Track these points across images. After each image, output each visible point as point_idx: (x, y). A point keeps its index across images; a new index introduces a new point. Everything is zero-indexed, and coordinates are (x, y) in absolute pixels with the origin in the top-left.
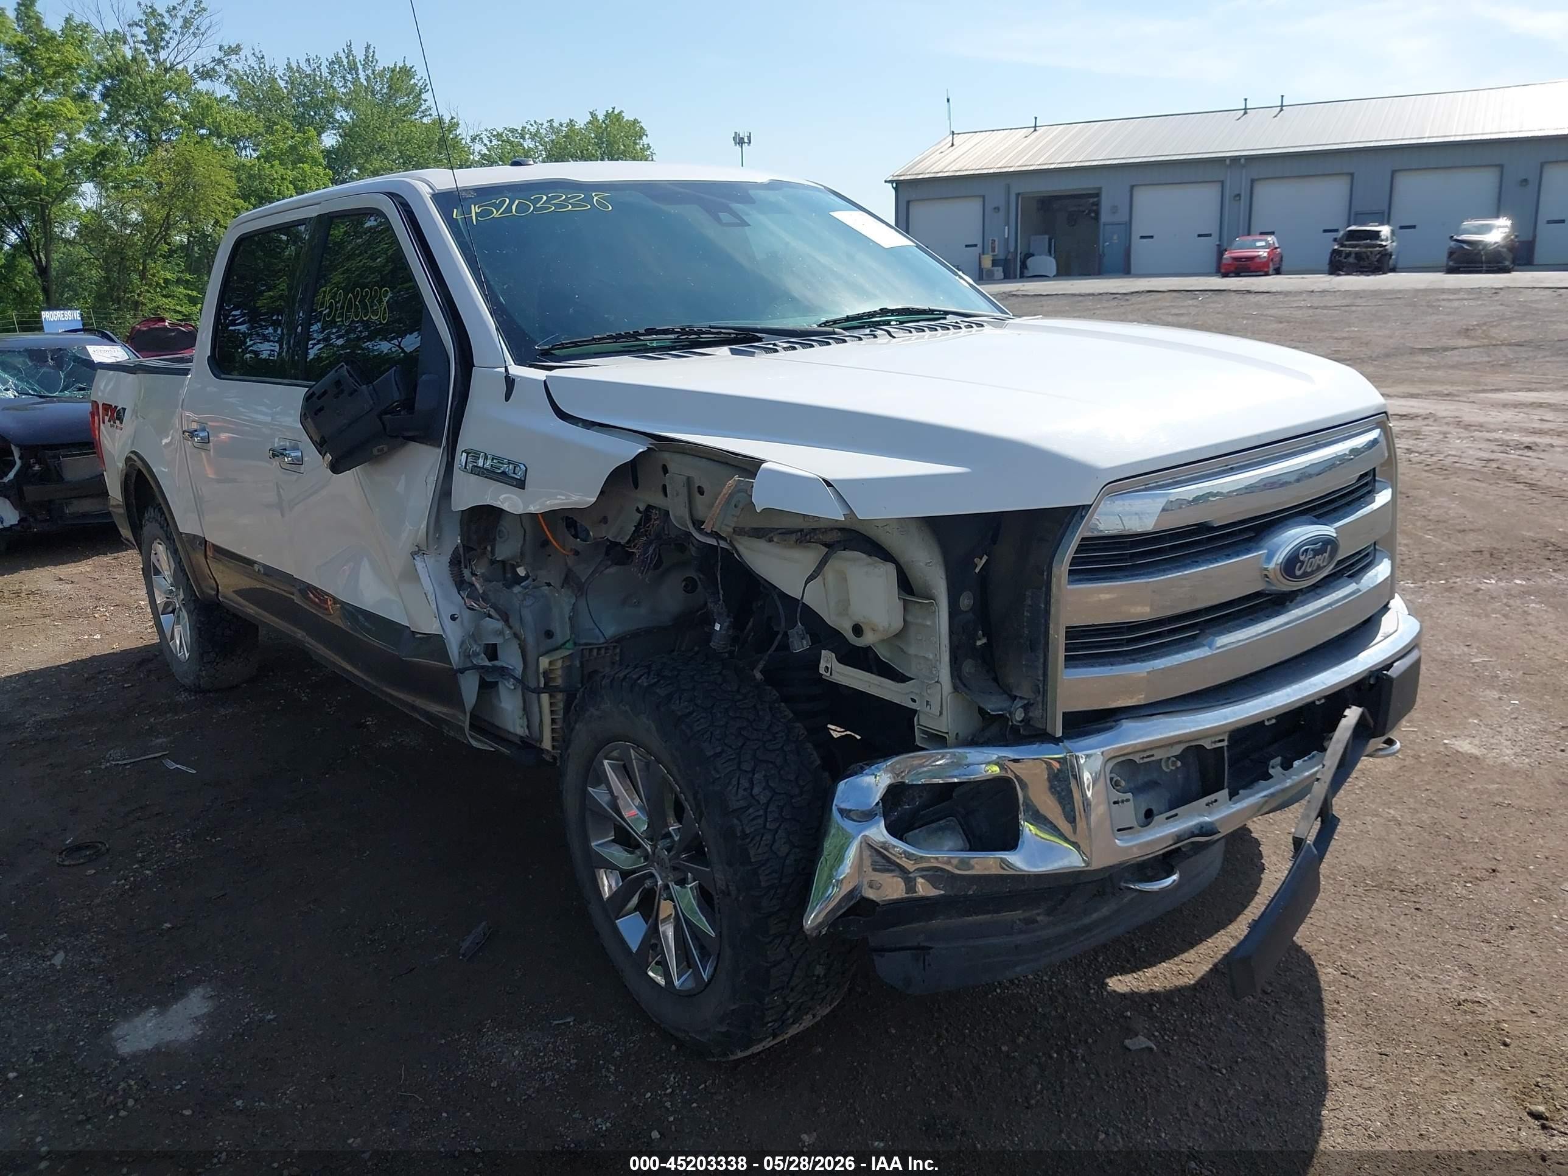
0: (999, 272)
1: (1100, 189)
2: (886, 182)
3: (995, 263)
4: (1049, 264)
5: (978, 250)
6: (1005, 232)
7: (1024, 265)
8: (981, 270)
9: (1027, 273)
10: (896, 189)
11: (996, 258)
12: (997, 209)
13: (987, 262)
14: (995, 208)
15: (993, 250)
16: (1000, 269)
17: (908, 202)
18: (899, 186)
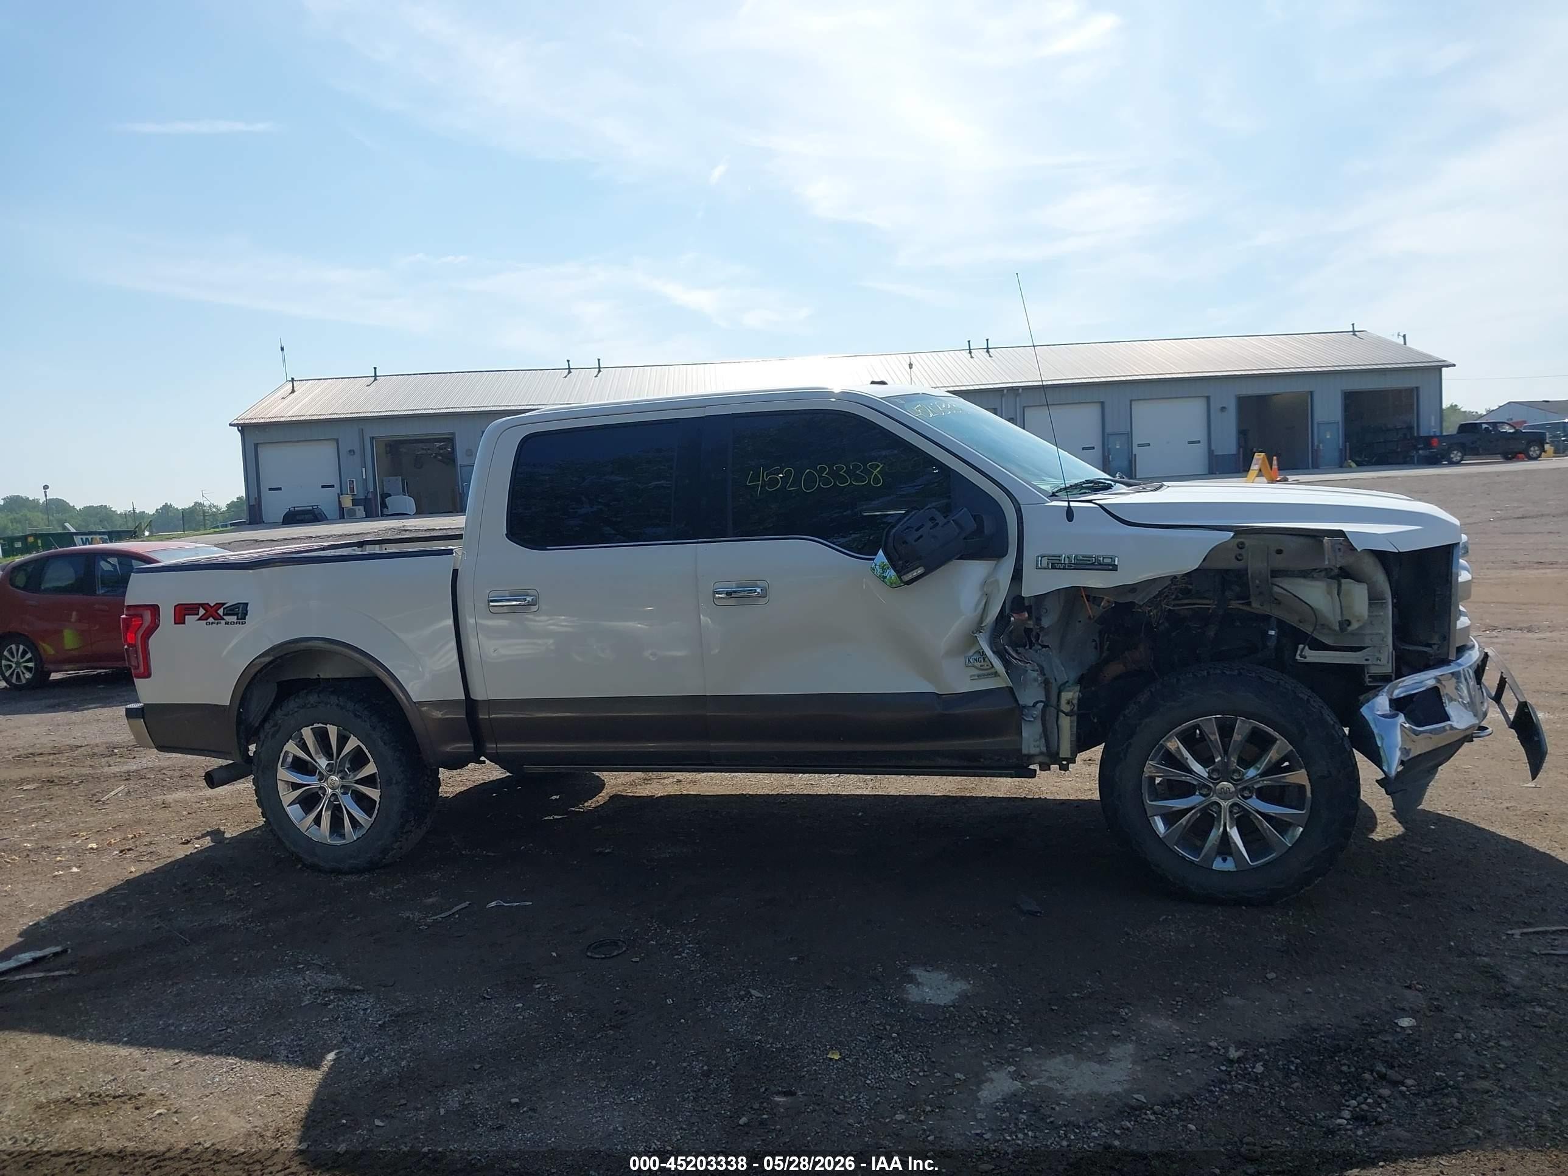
0: (360, 511)
1: (454, 434)
2: (231, 425)
3: (355, 502)
4: (410, 503)
5: (336, 489)
6: (363, 474)
7: (384, 505)
8: (341, 509)
9: (386, 511)
10: (242, 432)
11: (356, 497)
12: (352, 452)
13: (347, 502)
14: (350, 451)
15: (352, 490)
16: (362, 508)
17: (256, 446)
18: (245, 429)
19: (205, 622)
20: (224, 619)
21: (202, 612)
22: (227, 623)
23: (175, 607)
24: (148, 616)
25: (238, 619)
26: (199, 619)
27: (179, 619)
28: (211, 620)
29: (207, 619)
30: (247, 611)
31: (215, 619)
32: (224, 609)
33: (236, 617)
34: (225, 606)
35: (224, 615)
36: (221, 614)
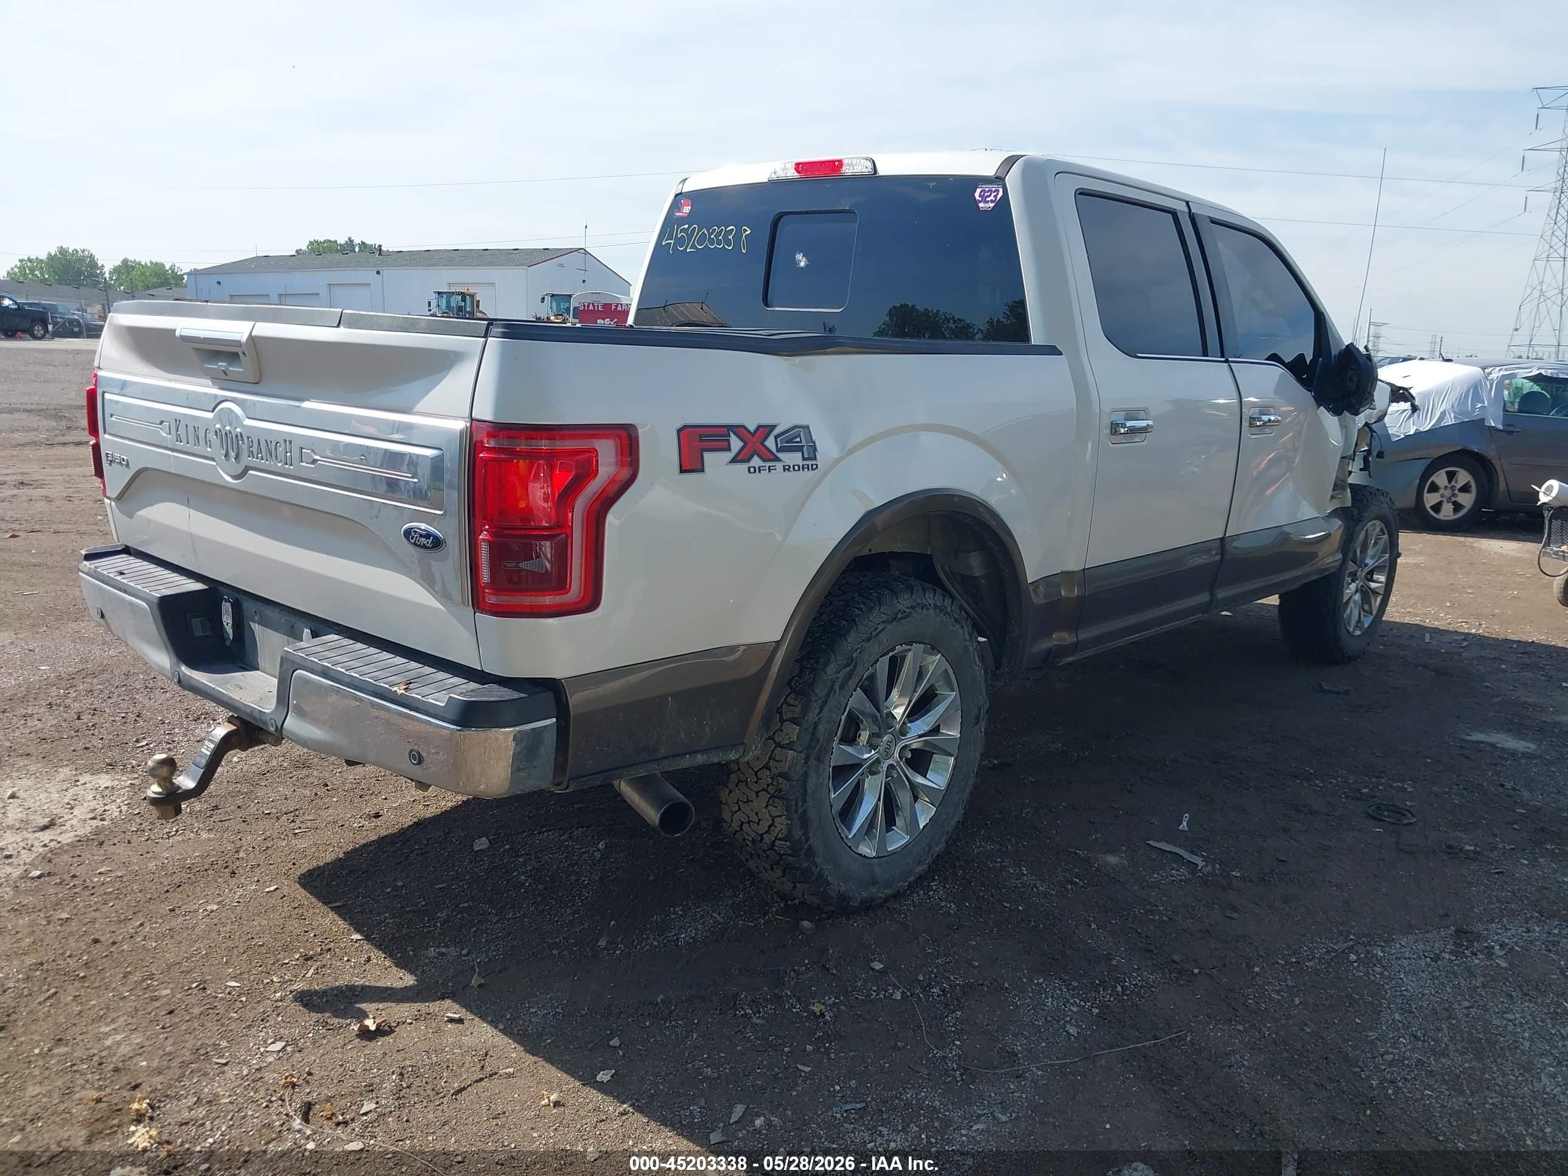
19: (745, 466)
20: (778, 460)
21: (736, 444)
22: (786, 469)
23: (679, 431)
24: (606, 453)
25: (804, 459)
26: (734, 460)
27: (691, 464)
28: (756, 461)
29: (748, 460)
30: (814, 442)
31: (764, 460)
32: (776, 437)
33: (799, 454)
34: (776, 431)
35: (781, 450)
36: (774, 450)
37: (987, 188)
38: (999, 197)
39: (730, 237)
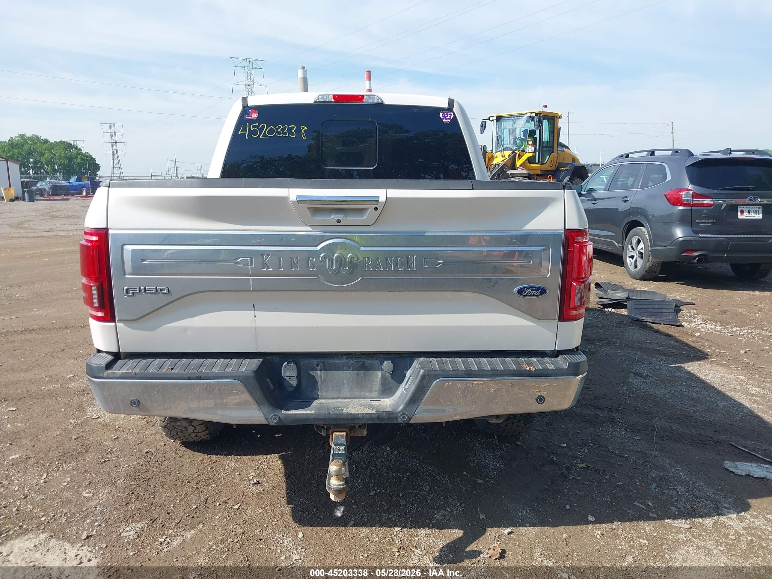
37: (445, 113)
38: (452, 117)
39: (293, 131)
